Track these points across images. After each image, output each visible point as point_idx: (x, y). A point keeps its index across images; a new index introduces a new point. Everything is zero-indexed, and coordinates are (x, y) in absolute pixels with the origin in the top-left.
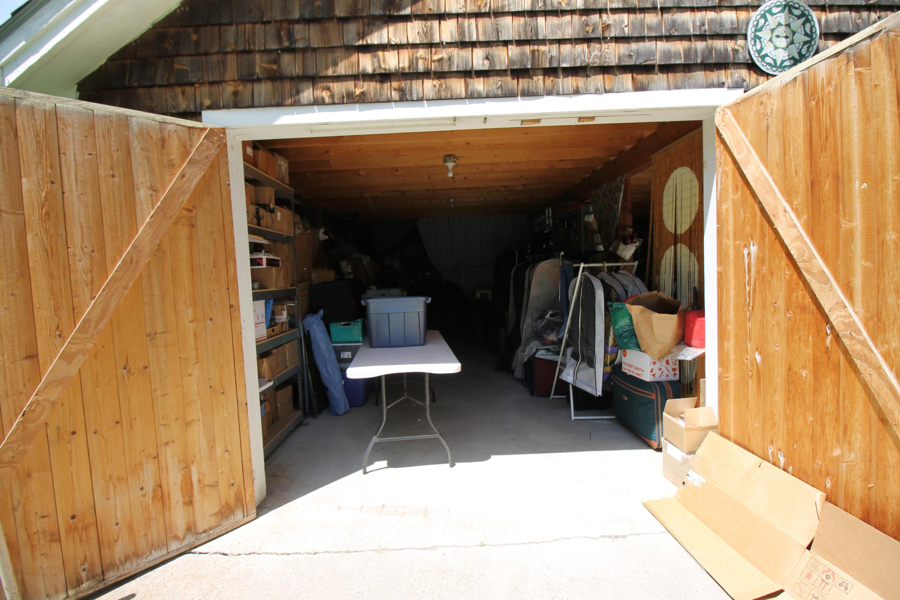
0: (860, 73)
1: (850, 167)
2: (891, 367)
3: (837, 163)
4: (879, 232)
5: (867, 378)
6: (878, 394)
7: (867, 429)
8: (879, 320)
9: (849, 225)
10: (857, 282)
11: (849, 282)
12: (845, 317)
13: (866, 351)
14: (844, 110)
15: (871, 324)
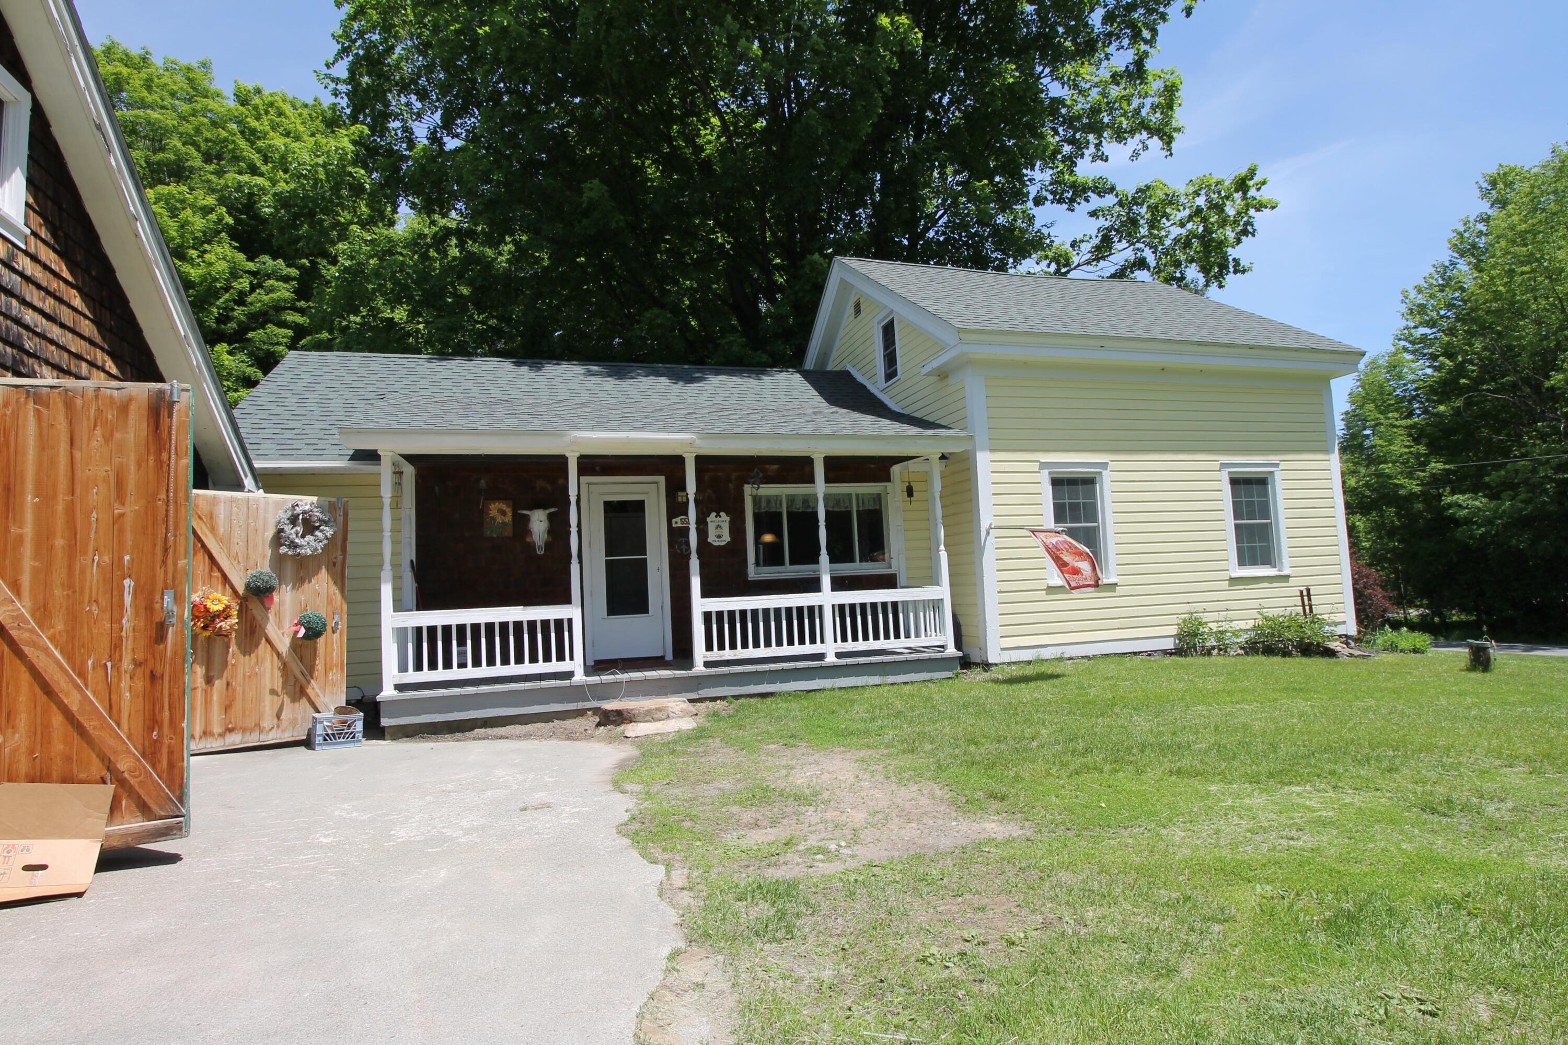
0: (38, 410)
1: (23, 482)
2: (56, 647)
3: (9, 476)
4: (48, 539)
5: (35, 661)
6: (46, 671)
7: (33, 706)
8: (45, 610)
9: (19, 531)
10: (26, 580)
11: (16, 581)
12: (13, 611)
13: (34, 637)
14: (20, 433)
15: (38, 614)
